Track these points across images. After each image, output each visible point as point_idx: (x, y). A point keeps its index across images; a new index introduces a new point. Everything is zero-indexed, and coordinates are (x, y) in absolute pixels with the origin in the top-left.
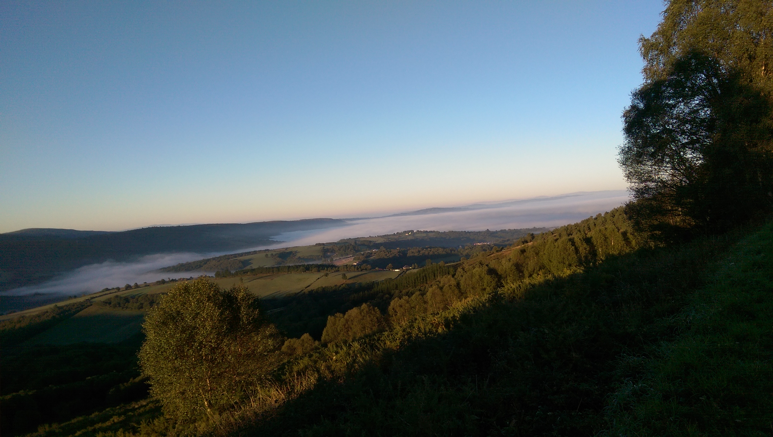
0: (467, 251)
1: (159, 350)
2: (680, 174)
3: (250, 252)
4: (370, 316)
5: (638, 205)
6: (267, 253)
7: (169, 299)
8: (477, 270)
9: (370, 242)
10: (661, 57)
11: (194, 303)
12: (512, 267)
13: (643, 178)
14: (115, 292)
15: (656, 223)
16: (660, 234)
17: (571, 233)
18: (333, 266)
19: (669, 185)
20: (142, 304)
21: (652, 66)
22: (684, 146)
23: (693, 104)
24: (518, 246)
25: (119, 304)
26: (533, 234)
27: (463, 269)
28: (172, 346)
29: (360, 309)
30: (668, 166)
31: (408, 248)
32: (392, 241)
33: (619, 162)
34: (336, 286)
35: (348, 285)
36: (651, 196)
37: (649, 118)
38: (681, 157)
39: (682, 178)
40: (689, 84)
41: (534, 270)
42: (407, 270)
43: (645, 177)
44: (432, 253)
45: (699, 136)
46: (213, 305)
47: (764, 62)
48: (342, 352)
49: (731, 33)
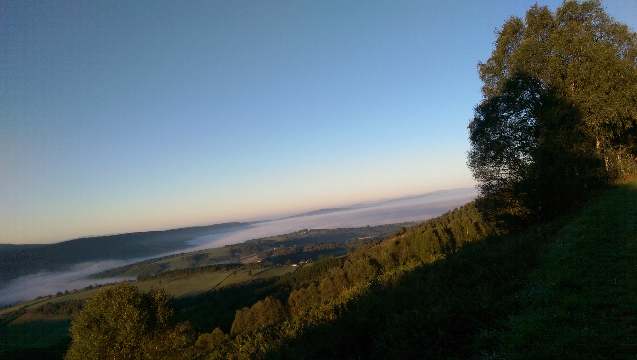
0: (352, 245)
1: (84, 353)
2: (516, 172)
3: (168, 256)
4: (272, 308)
5: (486, 199)
6: (183, 256)
7: (94, 304)
8: (361, 261)
9: (272, 241)
10: (495, 78)
11: (116, 306)
12: (389, 257)
13: (487, 177)
14: (48, 300)
15: (500, 214)
16: (504, 223)
17: (435, 225)
18: (240, 265)
19: (508, 182)
20: (71, 310)
21: (489, 85)
22: (517, 149)
23: (522, 115)
24: (393, 238)
25: (51, 310)
26: (404, 228)
27: (350, 261)
28: (95, 347)
29: (264, 302)
30: (506, 166)
31: (304, 245)
32: (290, 239)
33: (468, 165)
34: (243, 282)
35: (253, 281)
36: (494, 191)
37: (489, 128)
38: (515, 159)
39: (517, 176)
40: (518, 99)
41: (407, 258)
42: (303, 264)
43: (489, 176)
44: (324, 248)
45: (528, 141)
46: (133, 307)
47: (573, 80)
48: (247, 343)
49: (547, 58)
